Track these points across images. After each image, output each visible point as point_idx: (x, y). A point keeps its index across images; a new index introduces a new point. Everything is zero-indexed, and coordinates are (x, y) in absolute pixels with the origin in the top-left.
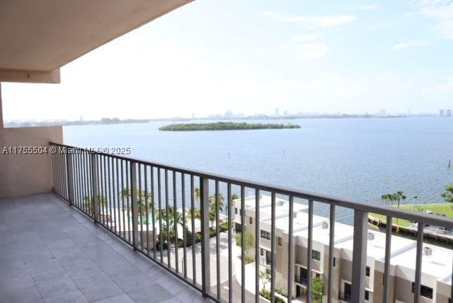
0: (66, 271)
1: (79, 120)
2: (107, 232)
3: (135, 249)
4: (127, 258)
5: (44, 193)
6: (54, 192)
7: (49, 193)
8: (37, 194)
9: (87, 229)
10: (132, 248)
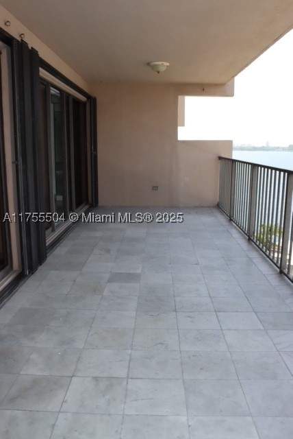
0: (204, 278)
1: (265, 145)
2: (257, 251)
3: (281, 272)
4: (268, 278)
5: (209, 207)
6: (218, 206)
7: (214, 207)
8: (202, 207)
9: (239, 244)
10: (278, 270)
